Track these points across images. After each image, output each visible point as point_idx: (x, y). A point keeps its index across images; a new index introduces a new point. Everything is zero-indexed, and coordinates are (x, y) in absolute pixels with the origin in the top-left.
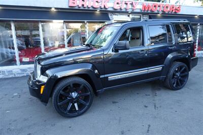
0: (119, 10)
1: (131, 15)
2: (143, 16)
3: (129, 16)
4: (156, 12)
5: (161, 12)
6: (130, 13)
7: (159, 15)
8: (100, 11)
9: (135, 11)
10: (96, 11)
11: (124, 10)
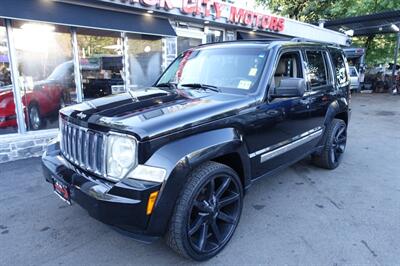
0: (190, 16)
1: (206, 29)
2: (226, 33)
3: (203, 30)
4: (249, 26)
5: (256, 28)
6: (206, 25)
7: (251, 33)
8: (155, 13)
9: (217, 21)
10: (146, 11)
11: (198, 17)
